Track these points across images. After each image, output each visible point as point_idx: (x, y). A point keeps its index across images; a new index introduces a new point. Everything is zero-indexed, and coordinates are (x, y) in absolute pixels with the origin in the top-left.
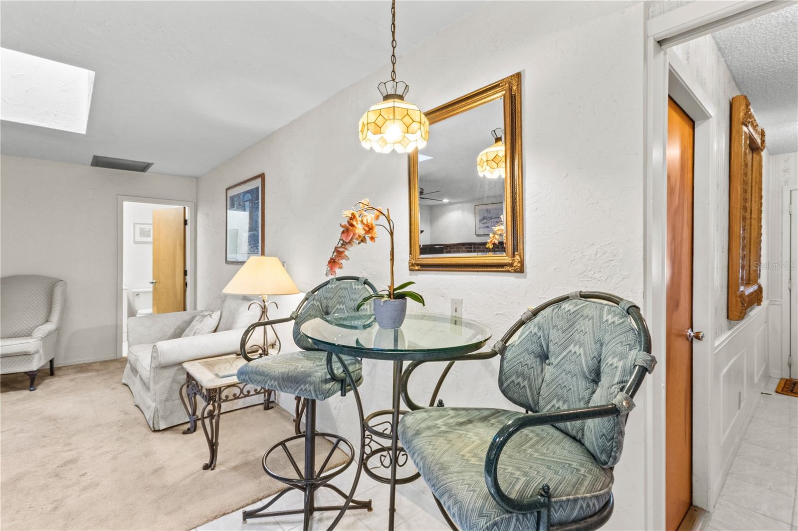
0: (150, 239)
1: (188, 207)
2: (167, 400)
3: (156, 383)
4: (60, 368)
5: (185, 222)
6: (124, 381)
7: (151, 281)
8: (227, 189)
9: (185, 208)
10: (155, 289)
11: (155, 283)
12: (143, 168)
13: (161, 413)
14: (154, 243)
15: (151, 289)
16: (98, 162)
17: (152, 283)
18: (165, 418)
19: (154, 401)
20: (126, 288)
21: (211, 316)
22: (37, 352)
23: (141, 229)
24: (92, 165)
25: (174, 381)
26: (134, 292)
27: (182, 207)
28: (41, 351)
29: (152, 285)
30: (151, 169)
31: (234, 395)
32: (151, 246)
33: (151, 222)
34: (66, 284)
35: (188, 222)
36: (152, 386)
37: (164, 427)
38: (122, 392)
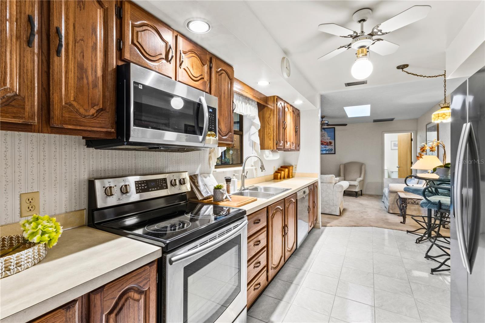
0: (397, 148)
1: (413, 132)
2: (393, 204)
3: (389, 197)
4: (364, 194)
5: (412, 140)
6: (383, 200)
7: (397, 166)
8: (427, 125)
9: (411, 133)
10: (399, 170)
11: (399, 167)
12: (392, 120)
13: (391, 207)
14: (398, 149)
15: (397, 170)
16: (375, 121)
17: (398, 167)
18: (392, 210)
19: (389, 203)
20: (386, 168)
21: (414, 180)
22: (357, 186)
23: (394, 143)
24: (373, 122)
25: (395, 198)
26: (391, 171)
27: (410, 133)
28: (358, 186)
29: (398, 168)
30: (395, 120)
31: (412, 203)
32: (397, 151)
33: (397, 140)
34: (365, 165)
35: (413, 140)
36: (388, 198)
37: (392, 212)
38: (382, 204)
